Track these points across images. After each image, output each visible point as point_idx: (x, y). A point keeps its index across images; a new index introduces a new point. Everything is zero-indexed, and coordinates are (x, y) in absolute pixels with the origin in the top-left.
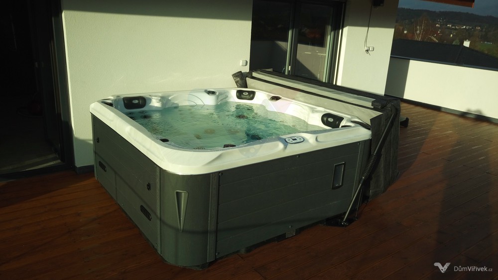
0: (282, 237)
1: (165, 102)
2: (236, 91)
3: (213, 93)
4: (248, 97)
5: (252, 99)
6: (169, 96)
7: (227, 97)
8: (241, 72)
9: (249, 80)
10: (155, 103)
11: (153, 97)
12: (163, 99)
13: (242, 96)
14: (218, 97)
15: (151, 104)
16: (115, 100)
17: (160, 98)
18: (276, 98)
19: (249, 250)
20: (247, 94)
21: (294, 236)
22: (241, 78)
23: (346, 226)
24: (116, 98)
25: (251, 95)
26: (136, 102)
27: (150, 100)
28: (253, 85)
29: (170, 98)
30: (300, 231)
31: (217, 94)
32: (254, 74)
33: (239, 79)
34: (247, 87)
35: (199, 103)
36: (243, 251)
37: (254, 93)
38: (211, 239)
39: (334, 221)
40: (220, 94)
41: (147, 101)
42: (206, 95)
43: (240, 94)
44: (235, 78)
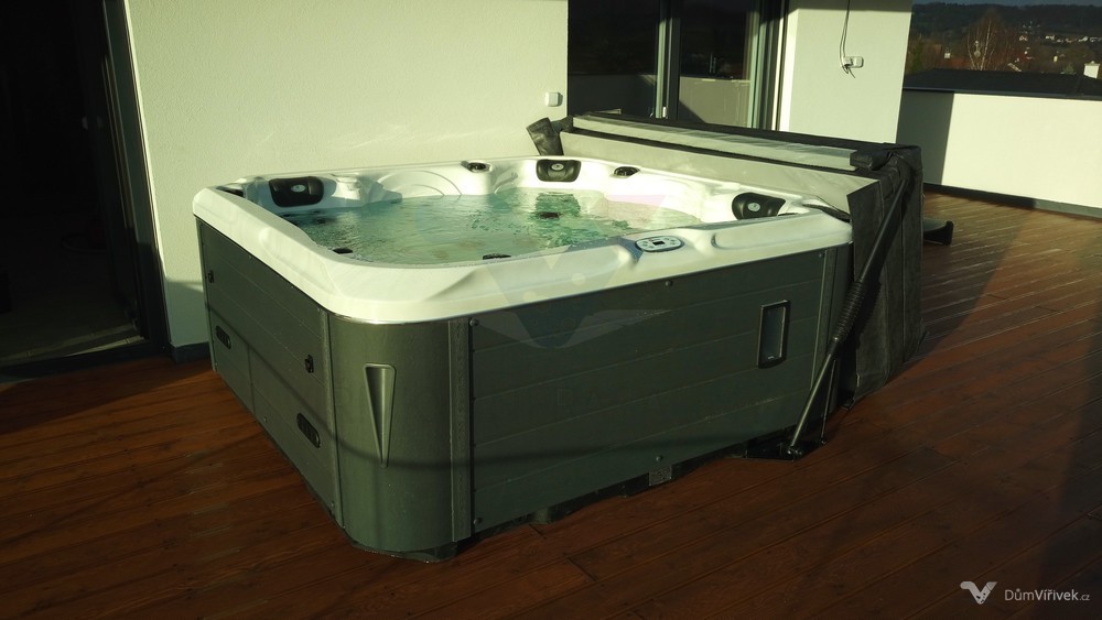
0: (638, 485)
1: (368, 191)
2: (535, 163)
3: (481, 167)
4: (562, 174)
5: (573, 178)
6: (378, 176)
7: (514, 177)
8: (547, 119)
9: (565, 137)
10: (345, 191)
11: (340, 179)
12: (365, 183)
13: (551, 174)
14: (493, 177)
15: (334, 195)
16: (251, 186)
17: (355, 181)
18: (627, 172)
19: (557, 513)
20: (561, 167)
21: (671, 481)
22: (548, 134)
23: (797, 458)
24: (251, 180)
25: (572, 170)
26: (301, 188)
27: (333, 184)
28: (575, 148)
29: (379, 181)
30: (685, 469)
31: (491, 169)
32: (578, 122)
33: (542, 136)
34: (562, 154)
35: (449, 191)
36: (542, 516)
37: (576, 165)
38: (458, 482)
39: (767, 446)
40: (499, 171)
41: (326, 188)
42: (466, 171)
43: (544, 170)
44: (534, 135)
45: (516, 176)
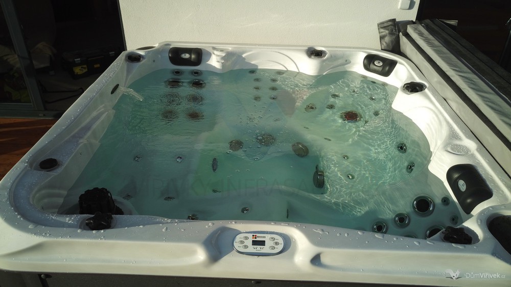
1: (230, 62)
2: (365, 55)
3: (320, 54)
4: (381, 69)
5: (386, 74)
6: (244, 52)
7: (347, 62)
8: (395, 20)
9: (402, 39)
10: (215, 62)
13: (372, 66)
15: (208, 63)
17: (225, 54)
18: (416, 88)
20: (381, 64)
22: (391, 32)
25: (388, 67)
27: (209, 55)
29: (244, 55)
31: (327, 56)
33: (387, 33)
35: (292, 68)
37: (394, 64)
40: (335, 57)
43: (370, 60)
44: (381, 30)
45: (350, 62)
